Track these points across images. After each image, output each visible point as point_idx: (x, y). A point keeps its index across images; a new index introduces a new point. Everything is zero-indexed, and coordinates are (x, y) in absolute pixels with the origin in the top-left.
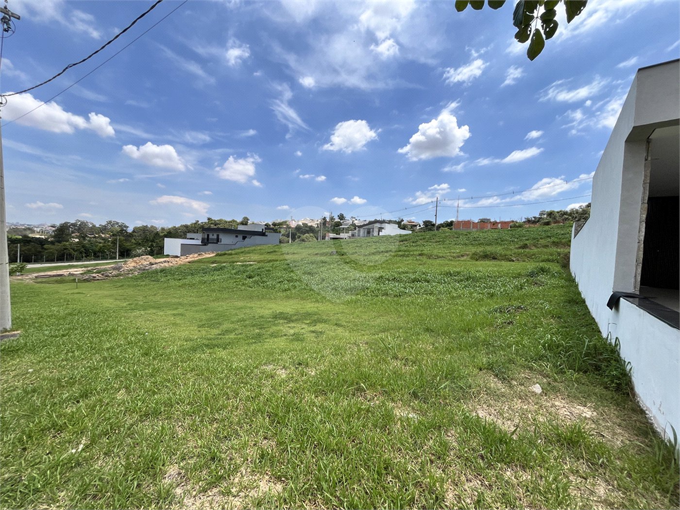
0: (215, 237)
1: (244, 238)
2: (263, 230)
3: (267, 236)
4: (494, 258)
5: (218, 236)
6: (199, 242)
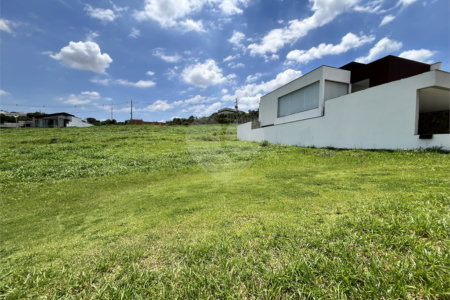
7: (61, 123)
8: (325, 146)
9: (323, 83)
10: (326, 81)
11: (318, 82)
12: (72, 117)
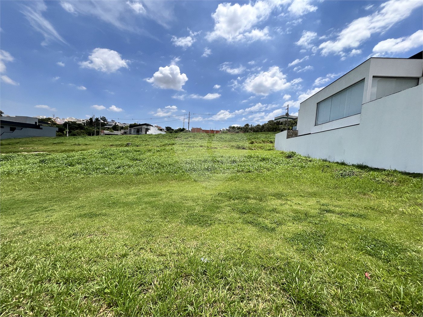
1: (13, 129)
2: (36, 123)
4: (243, 149)
7: (144, 132)
8: (355, 163)
9: (369, 81)
10: (374, 77)
11: (364, 79)
12: (151, 127)
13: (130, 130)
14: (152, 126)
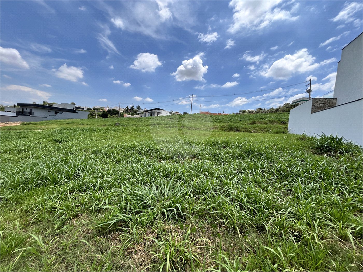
0: (28, 111)
1: (56, 113)
2: (74, 108)
3: (77, 113)
5: (31, 110)
6: (14, 114)
7: (156, 115)
12: (162, 111)
13: (145, 114)
14: (164, 110)
